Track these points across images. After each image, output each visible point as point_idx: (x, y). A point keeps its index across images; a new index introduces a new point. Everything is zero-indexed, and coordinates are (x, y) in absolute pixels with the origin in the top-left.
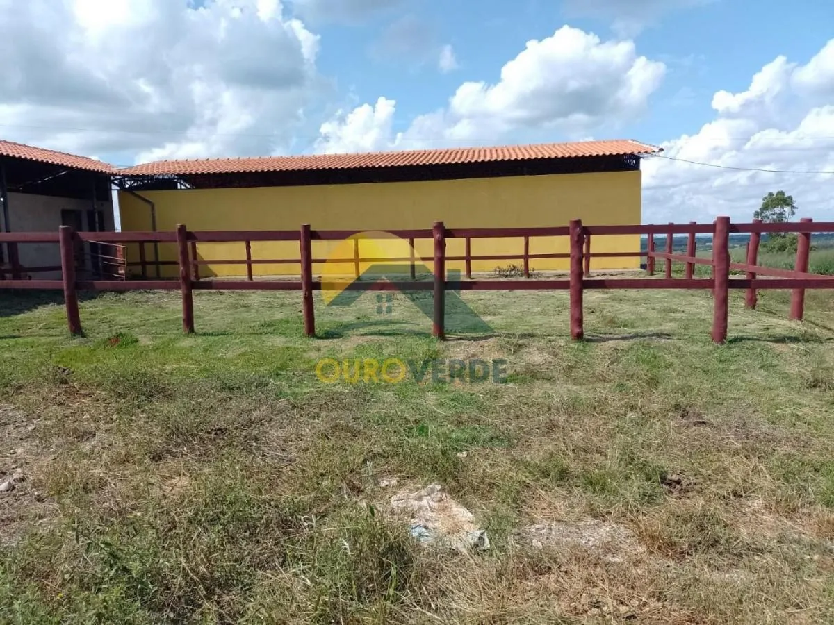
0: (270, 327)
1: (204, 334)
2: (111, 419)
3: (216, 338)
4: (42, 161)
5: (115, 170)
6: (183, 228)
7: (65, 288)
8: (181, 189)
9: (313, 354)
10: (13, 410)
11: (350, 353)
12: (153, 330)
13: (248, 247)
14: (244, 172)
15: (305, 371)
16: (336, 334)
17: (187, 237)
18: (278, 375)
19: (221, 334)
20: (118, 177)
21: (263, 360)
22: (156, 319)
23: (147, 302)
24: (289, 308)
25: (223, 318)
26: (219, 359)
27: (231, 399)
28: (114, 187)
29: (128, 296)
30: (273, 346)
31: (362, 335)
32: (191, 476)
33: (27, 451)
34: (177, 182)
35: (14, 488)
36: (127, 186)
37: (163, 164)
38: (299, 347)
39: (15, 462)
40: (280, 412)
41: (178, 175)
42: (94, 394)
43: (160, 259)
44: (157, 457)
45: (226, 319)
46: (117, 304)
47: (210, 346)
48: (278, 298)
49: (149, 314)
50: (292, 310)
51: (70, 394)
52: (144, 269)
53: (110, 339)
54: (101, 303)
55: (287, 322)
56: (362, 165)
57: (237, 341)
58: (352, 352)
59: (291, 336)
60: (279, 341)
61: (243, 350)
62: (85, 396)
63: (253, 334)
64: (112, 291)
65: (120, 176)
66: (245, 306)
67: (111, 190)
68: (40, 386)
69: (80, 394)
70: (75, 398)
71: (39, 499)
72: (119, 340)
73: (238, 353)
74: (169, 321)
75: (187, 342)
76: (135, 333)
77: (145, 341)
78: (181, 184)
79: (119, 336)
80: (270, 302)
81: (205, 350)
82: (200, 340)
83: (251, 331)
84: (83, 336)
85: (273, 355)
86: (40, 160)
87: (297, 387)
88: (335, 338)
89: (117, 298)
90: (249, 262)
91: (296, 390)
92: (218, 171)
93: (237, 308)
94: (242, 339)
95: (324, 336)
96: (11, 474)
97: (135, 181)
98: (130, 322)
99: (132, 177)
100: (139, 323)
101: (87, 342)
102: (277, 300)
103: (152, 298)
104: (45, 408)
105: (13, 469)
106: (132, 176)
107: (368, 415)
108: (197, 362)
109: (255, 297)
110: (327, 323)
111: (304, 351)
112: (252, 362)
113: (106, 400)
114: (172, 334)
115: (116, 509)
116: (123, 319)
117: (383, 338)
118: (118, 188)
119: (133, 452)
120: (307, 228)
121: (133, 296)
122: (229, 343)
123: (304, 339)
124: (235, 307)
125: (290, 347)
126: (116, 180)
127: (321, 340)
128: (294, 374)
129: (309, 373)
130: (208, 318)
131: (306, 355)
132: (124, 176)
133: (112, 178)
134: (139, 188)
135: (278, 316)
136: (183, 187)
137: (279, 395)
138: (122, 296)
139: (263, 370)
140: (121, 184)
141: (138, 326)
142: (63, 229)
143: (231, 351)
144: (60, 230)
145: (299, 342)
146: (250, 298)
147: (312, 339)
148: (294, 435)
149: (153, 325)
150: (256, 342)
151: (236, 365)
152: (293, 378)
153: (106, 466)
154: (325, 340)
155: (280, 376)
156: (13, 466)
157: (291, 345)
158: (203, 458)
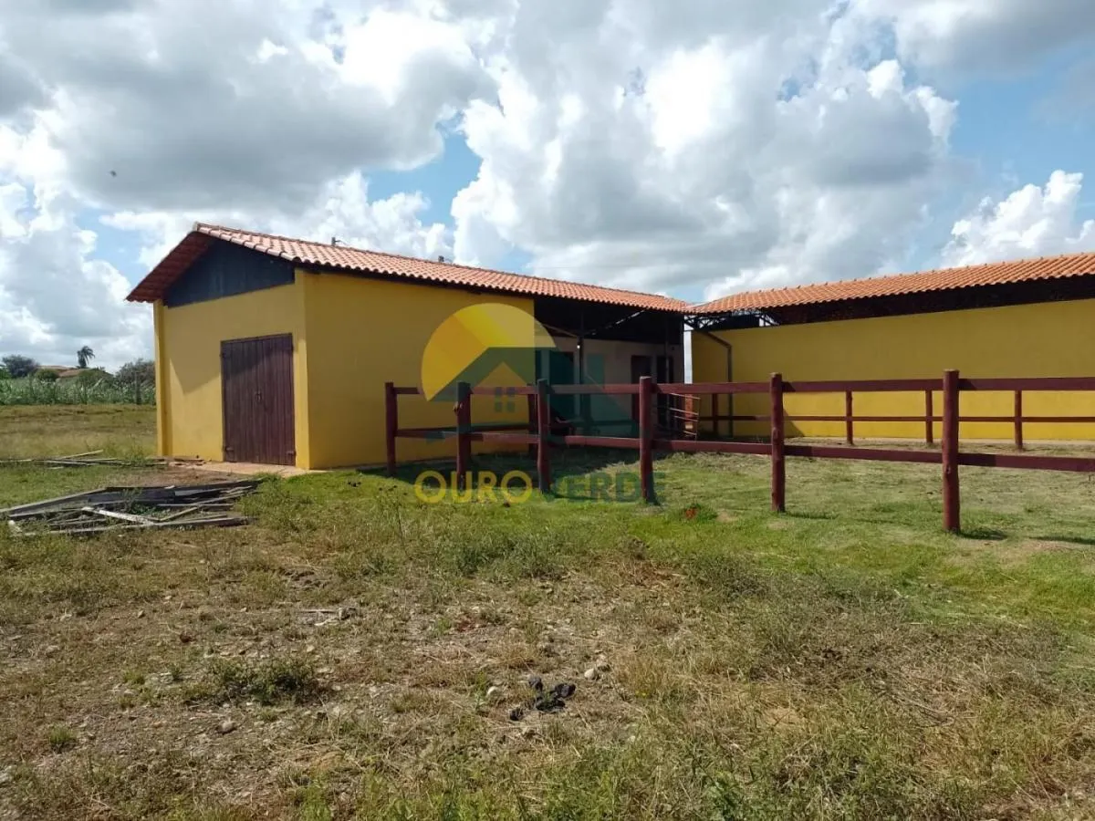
0: (887, 513)
1: (797, 515)
2: (694, 612)
3: (814, 522)
4: (619, 304)
5: (689, 308)
6: (778, 378)
7: (641, 447)
8: (765, 326)
9: (957, 560)
10: (592, 583)
11: (1021, 566)
12: (733, 503)
13: (849, 399)
14: (849, 299)
15: (947, 585)
16: (995, 533)
17: (781, 387)
18: (905, 584)
19: (820, 517)
20: (693, 317)
21: (881, 559)
22: (734, 489)
23: (721, 466)
24: (911, 486)
25: (817, 495)
26: (819, 552)
27: (841, 610)
28: (687, 327)
29: (700, 458)
30: (895, 541)
31: (1040, 538)
32: (797, 711)
33: (609, 635)
34: (758, 318)
35: (599, 678)
36: (701, 326)
37: (744, 296)
38: (936, 547)
39: (598, 646)
40: (915, 641)
41: (763, 309)
42: (672, 576)
43: (735, 413)
44: (754, 675)
45: (823, 496)
46: (686, 467)
47: (806, 531)
48: (894, 471)
49: (726, 482)
50: (916, 489)
51: (648, 573)
52: (715, 426)
53: (685, 510)
54: (671, 464)
55: (912, 507)
56: (1031, 276)
57: (843, 528)
58: (1024, 563)
59: (922, 528)
60: (904, 535)
61: (853, 541)
62: (663, 578)
63: (863, 520)
64: (682, 451)
65: (694, 314)
66: (847, 480)
67: (683, 331)
68: (618, 560)
69: (658, 575)
70: (653, 579)
71: (625, 698)
72: (695, 512)
73: (846, 546)
74: (749, 492)
75: (776, 524)
76: (712, 504)
77: (725, 517)
78: (765, 321)
79: (695, 508)
80: (881, 476)
81: (800, 537)
82: (793, 521)
83: (859, 516)
84: (657, 504)
85: (896, 554)
86: (616, 303)
87: (936, 607)
88: (994, 539)
89: (688, 459)
90: (849, 419)
91: (936, 612)
92: (813, 300)
93: (835, 482)
94: (852, 527)
95: (975, 533)
96: (595, 660)
97: (711, 319)
98: (703, 490)
99: (709, 315)
100: (715, 493)
101: (661, 512)
102: (891, 473)
103: (726, 461)
104: (623, 587)
105: (597, 654)
106: (709, 313)
107: (1065, 672)
108: (791, 552)
109: (859, 469)
110: (976, 514)
111: (944, 554)
112: (866, 560)
113: (686, 585)
114: (756, 510)
115: (711, 732)
116: (696, 486)
117: (1080, 546)
118: (692, 329)
119: (723, 660)
120: (953, 376)
121: (704, 458)
122: (831, 529)
123: (943, 535)
124: (833, 479)
125: (922, 546)
126: (690, 319)
127: (971, 540)
128: (929, 586)
129: (953, 588)
130: (798, 492)
131: (947, 561)
132: (700, 315)
133: (686, 318)
134: (715, 327)
135: (897, 497)
136: (767, 324)
137: (912, 615)
138: (692, 458)
139: (883, 573)
140: (695, 325)
141: (714, 496)
142: (645, 380)
143: (833, 542)
144: (640, 382)
145: (934, 539)
146: (851, 468)
147: (955, 536)
148: (941, 681)
149: (731, 497)
150: (870, 533)
151: (842, 562)
152: (929, 592)
153: (694, 672)
154: (977, 541)
155: (908, 587)
156: (597, 651)
157: (923, 542)
158: (813, 688)
